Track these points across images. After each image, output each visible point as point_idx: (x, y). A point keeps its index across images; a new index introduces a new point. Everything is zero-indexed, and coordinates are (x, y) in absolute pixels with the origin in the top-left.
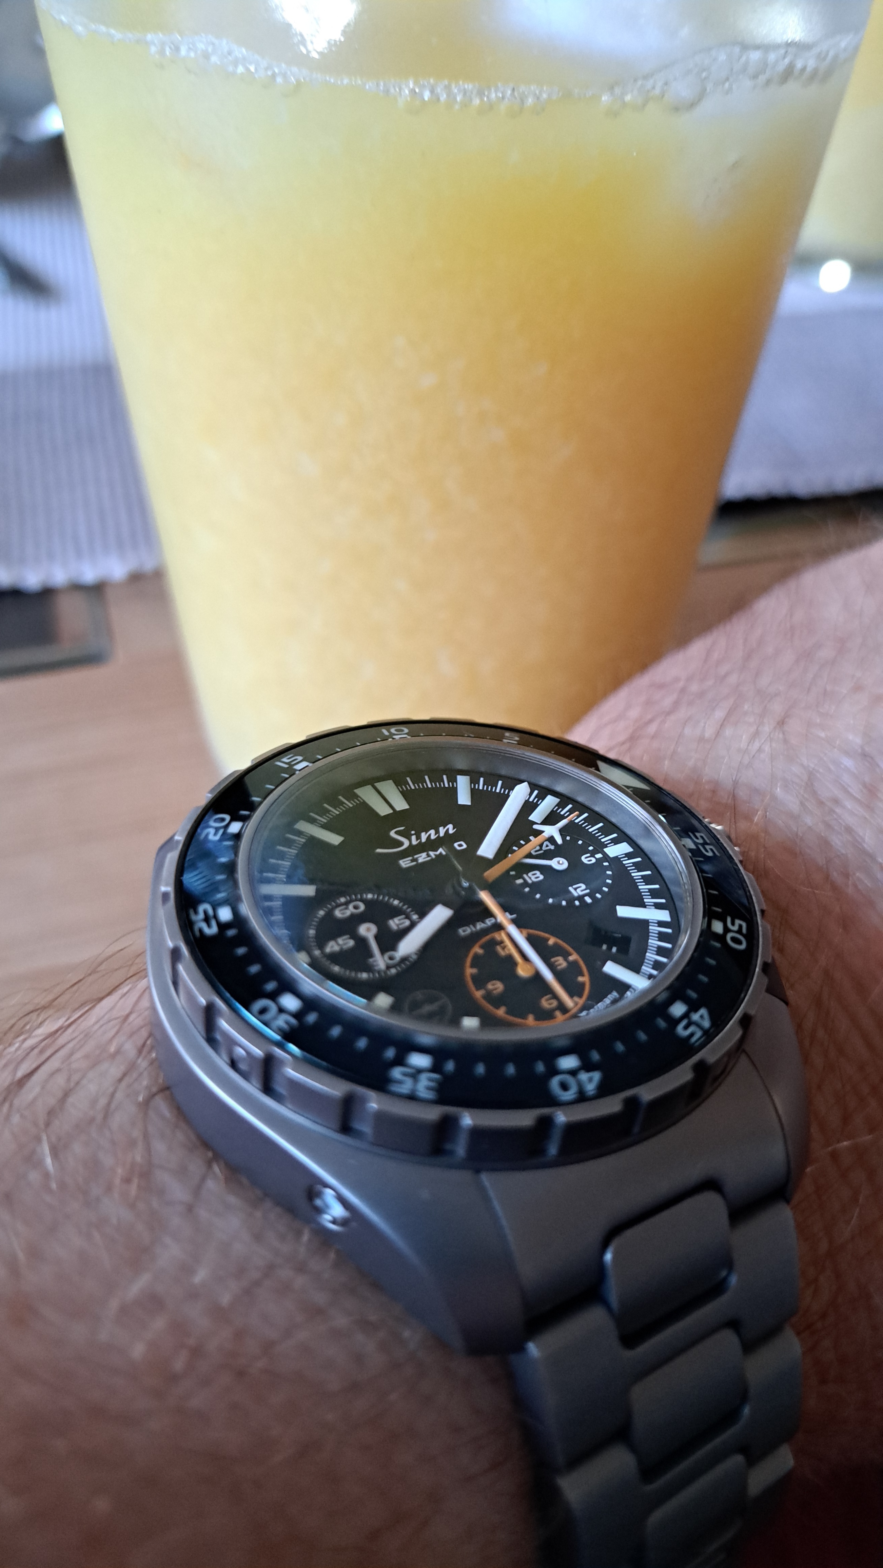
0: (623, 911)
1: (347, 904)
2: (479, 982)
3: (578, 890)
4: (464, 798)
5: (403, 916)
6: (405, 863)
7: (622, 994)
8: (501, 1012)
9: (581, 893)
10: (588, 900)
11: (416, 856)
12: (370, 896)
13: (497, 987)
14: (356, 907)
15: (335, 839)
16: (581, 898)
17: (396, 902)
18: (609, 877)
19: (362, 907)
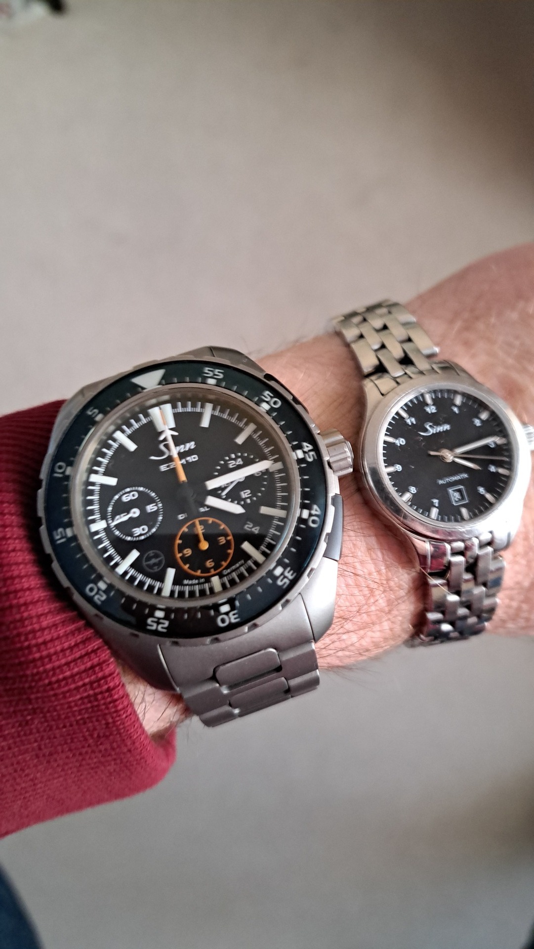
0: (264, 510)
1: (129, 492)
2: (181, 548)
3: (246, 494)
4: (205, 423)
5: (154, 504)
6: (163, 468)
7: (246, 561)
8: (186, 567)
9: (247, 496)
10: (249, 501)
11: (170, 464)
12: (141, 489)
13: (188, 552)
14: (133, 495)
15: (132, 446)
16: (244, 500)
17: (153, 494)
18: (264, 486)
19: (137, 495)
